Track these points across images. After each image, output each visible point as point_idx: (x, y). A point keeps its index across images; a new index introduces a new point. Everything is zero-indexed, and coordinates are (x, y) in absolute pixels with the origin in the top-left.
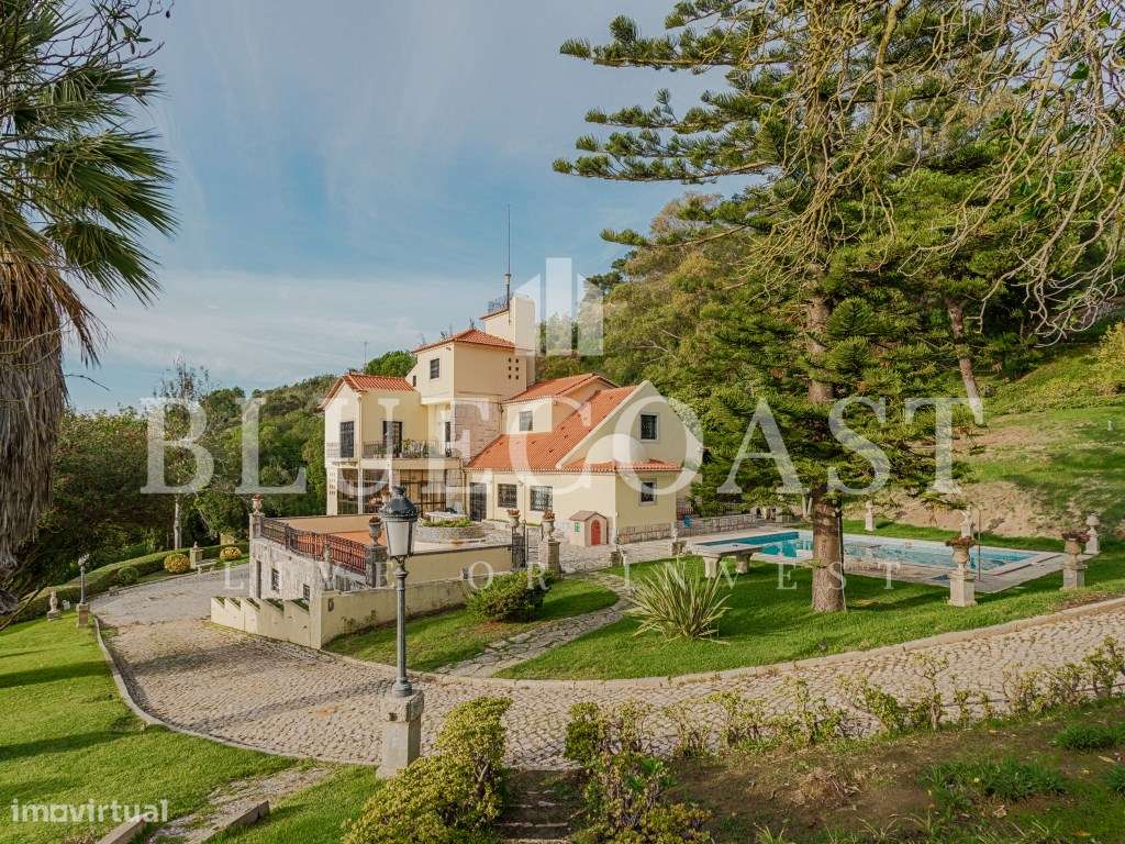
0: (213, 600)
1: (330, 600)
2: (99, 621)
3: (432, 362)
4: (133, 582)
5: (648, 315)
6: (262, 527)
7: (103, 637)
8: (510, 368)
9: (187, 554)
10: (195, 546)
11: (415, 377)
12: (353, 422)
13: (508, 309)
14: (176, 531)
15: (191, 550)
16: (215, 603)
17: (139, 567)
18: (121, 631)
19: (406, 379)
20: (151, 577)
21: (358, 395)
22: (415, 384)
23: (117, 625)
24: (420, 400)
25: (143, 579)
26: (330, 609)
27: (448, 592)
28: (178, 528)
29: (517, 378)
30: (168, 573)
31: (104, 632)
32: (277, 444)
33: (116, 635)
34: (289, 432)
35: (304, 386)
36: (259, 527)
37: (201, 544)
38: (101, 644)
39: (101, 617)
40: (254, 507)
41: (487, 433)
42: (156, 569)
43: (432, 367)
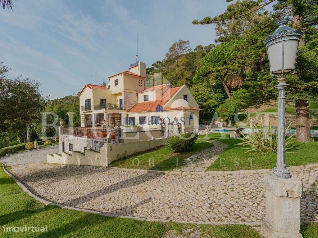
0: (48, 155)
1: (110, 147)
2: (4, 165)
3: (115, 80)
4: (14, 153)
5: (167, 75)
6: (64, 130)
7: (6, 170)
8: (139, 83)
9: (33, 143)
10: (36, 141)
11: (109, 86)
12: (90, 99)
13: (138, 66)
14: (28, 137)
15: (34, 142)
16: (48, 156)
17: (17, 148)
18: (13, 167)
19: (106, 86)
20: (21, 151)
21: (92, 90)
22: (109, 88)
23: (11, 166)
24: (111, 93)
25: (18, 152)
26: (111, 150)
27: (149, 144)
28: (28, 136)
29: (142, 86)
30: (27, 149)
31: (6, 168)
32: (59, 112)
33: (11, 169)
34: (62, 108)
35: (63, 99)
36: (63, 131)
37: (37, 141)
38: (6, 172)
39: (4, 163)
40: (60, 124)
41: (134, 102)
42: (23, 148)
43: (115, 82)
